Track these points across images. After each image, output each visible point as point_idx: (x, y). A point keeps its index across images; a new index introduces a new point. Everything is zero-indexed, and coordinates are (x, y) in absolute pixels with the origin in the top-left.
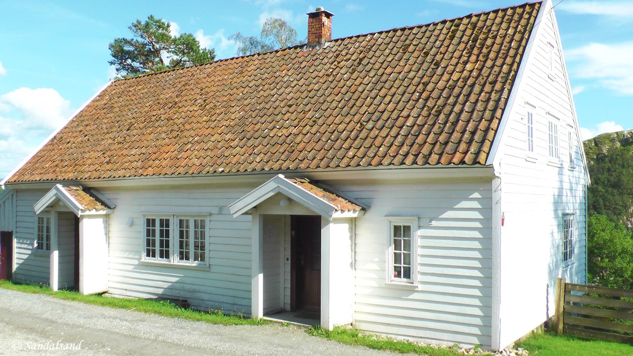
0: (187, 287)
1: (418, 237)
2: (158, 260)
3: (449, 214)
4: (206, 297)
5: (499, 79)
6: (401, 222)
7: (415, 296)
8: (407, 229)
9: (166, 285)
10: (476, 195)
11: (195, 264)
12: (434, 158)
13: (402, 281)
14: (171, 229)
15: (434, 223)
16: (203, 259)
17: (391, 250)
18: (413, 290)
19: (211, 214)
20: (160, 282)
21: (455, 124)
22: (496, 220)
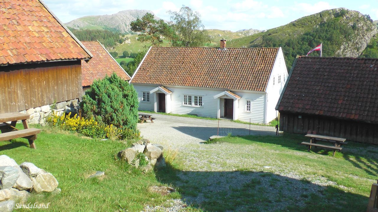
0: (197, 112)
1: (252, 103)
2: (188, 105)
3: (258, 99)
4: (202, 114)
5: (268, 71)
6: (248, 100)
7: (251, 114)
8: (250, 102)
9: (191, 111)
10: (263, 96)
11: (199, 106)
12: (256, 89)
13: (248, 111)
14: (192, 98)
15: (255, 101)
16: (201, 105)
17: (246, 105)
18: (250, 113)
19: (204, 96)
20: (189, 110)
21: (259, 81)
22: (267, 101)
